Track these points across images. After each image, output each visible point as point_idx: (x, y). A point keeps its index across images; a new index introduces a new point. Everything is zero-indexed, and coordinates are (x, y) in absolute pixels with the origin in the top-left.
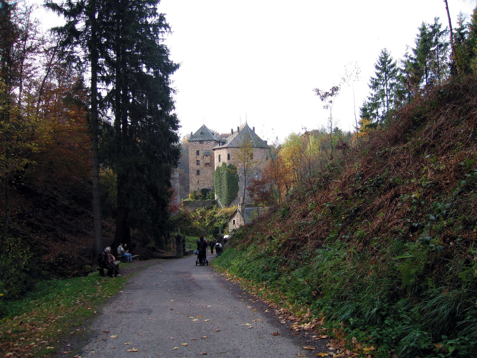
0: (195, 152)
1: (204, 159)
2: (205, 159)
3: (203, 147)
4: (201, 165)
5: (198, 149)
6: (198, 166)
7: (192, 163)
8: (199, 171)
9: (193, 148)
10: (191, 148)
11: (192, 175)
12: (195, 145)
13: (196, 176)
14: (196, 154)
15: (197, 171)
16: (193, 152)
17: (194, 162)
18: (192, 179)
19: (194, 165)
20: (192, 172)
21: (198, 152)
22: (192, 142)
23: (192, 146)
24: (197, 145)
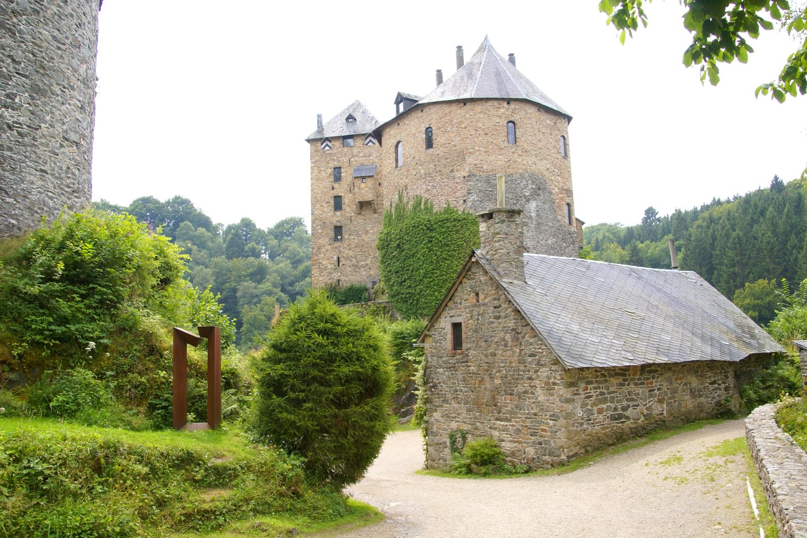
0: (329, 171)
1: (356, 190)
2: (359, 188)
3: (353, 156)
4: (348, 209)
5: (339, 161)
6: (338, 213)
7: (318, 206)
8: (341, 227)
9: (323, 159)
10: (317, 161)
11: (320, 241)
12: (328, 150)
13: (331, 244)
14: (332, 177)
15: (336, 227)
16: (323, 173)
17: (327, 203)
18: (320, 253)
19: (325, 209)
20: (320, 231)
21: (338, 169)
22: (319, 143)
23: (321, 155)
24: (335, 151)
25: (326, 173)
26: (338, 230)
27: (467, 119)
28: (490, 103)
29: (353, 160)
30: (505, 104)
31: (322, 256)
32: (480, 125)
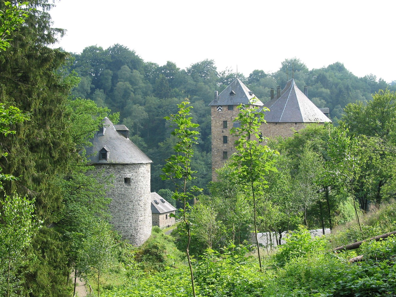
0: (221, 123)
1: (234, 134)
3: (233, 116)
4: (230, 143)
5: (226, 118)
6: (225, 145)
7: (215, 140)
8: (227, 152)
9: (218, 116)
10: (215, 117)
11: (216, 158)
12: (220, 111)
13: (221, 161)
14: (223, 126)
15: (224, 152)
16: (218, 123)
17: (220, 139)
18: (216, 165)
19: (219, 143)
20: (216, 153)
21: (225, 123)
22: (216, 108)
23: (217, 114)
24: (223, 112)
25: (219, 124)
26: (225, 153)
27: (277, 131)
28: (287, 124)
29: (233, 118)
30: (294, 124)
31: (217, 166)
32: (282, 134)
